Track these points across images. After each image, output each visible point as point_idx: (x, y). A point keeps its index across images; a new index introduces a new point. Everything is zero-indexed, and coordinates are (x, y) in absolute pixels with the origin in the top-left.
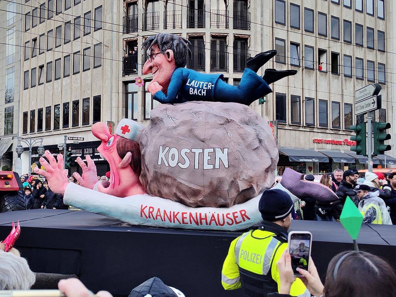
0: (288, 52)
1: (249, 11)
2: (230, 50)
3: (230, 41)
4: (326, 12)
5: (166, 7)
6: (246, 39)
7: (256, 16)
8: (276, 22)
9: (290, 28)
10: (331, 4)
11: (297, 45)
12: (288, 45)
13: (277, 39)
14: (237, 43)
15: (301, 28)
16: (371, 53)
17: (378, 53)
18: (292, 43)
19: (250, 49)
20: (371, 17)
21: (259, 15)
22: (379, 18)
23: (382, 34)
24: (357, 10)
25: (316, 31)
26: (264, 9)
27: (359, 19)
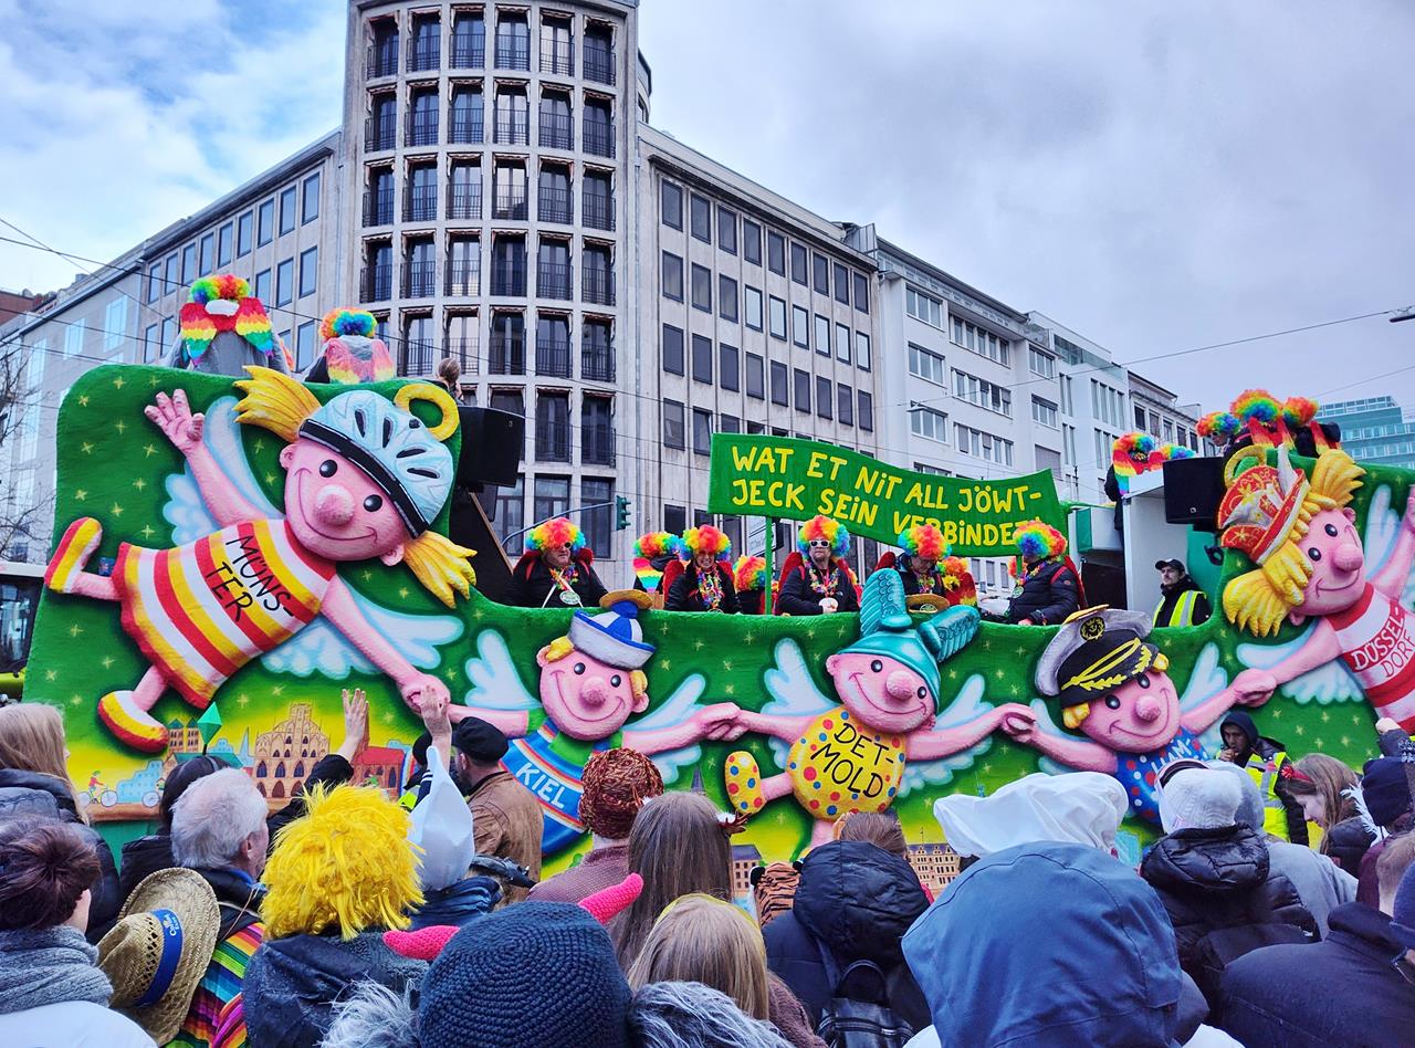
0: (689, 426)
1: (614, 344)
2: (576, 419)
3: (576, 403)
4: (761, 353)
5: (447, 331)
6: (608, 400)
7: (625, 356)
8: (664, 369)
9: (691, 380)
10: (771, 339)
11: (707, 414)
12: (689, 415)
13: (667, 401)
14: (590, 407)
15: (714, 382)
16: (846, 432)
17: (861, 432)
18: (697, 411)
19: (615, 418)
20: (844, 365)
21: (632, 353)
22: (859, 367)
23: (866, 398)
24: (819, 352)
25: (743, 387)
26: (642, 342)
27: (824, 368)
